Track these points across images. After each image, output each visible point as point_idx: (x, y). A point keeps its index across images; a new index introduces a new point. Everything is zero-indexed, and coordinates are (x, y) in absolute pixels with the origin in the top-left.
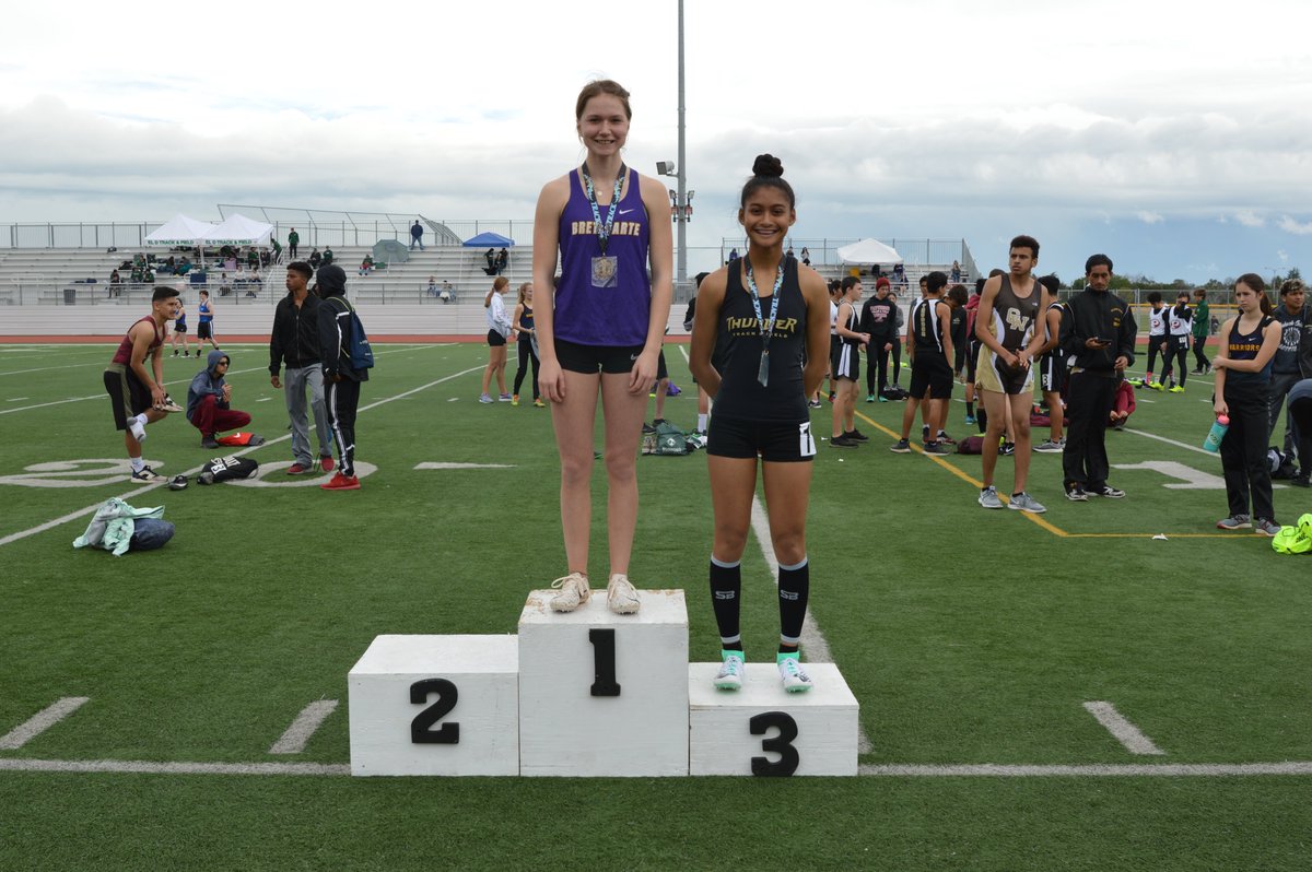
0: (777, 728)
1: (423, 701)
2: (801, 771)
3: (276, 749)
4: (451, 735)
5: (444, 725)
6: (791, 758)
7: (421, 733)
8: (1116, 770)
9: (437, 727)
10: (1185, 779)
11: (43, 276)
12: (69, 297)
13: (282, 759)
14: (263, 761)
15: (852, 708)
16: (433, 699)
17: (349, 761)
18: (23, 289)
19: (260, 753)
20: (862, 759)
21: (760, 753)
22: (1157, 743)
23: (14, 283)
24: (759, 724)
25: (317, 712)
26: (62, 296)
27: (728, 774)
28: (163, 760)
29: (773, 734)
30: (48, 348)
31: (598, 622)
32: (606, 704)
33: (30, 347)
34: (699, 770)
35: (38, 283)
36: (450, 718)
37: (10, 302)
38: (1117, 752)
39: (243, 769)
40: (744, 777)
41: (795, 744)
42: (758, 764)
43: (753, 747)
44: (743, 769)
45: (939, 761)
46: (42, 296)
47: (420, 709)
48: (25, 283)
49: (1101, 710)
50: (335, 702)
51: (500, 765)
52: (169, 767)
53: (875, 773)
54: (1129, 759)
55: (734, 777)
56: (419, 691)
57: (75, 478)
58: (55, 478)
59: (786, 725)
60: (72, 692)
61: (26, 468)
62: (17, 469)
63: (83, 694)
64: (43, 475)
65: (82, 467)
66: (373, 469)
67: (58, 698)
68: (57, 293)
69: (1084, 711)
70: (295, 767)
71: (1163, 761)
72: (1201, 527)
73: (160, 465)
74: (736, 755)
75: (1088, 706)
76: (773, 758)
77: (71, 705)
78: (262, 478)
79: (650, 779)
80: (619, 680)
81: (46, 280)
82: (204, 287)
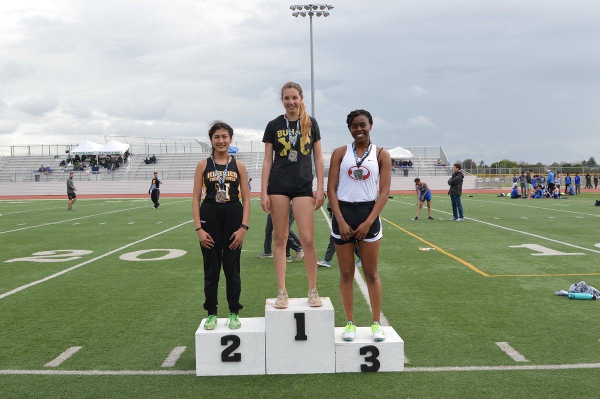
0: (371, 352)
1: (226, 344)
2: (381, 370)
3: (165, 364)
4: (237, 358)
5: (235, 354)
6: (377, 364)
7: (225, 357)
8: (509, 368)
9: (232, 355)
10: (536, 371)
11: (25, 169)
12: (37, 178)
13: (167, 369)
14: (159, 370)
15: (401, 343)
16: (230, 343)
17: (195, 369)
18: (17, 175)
19: (158, 366)
20: (406, 365)
21: (364, 363)
22: (526, 357)
23: (12, 172)
24: (363, 351)
25: (178, 351)
26: (34, 178)
27: (350, 371)
28: (119, 370)
29: (369, 354)
30: (29, 201)
31: (298, 310)
32: (301, 343)
33: (21, 201)
34: (339, 371)
35: (23, 172)
36: (237, 351)
37: (11, 181)
38: (510, 361)
39: (152, 373)
40: (357, 373)
41: (378, 358)
42: (364, 367)
43: (361, 360)
44: (357, 369)
45: (437, 366)
46: (25, 178)
47: (225, 347)
48: (17, 172)
49: (503, 346)
50: (185, 347)
51: (258, 370)
52: (121, 373)
53: (410, 370)
54: (515, 363)
55: (353, 373)
56: (224, 340)
57: (56, 258)
58: (47, 258)
59: (375, 351)
60: (74, 345)
61: (33, 254)
62: (29, 254)
63: (79, 345)
64: (41, 257)
65: (57, 253)
66: (185, 252)
67: (69, 347)
68: (32, 176)
69: (496, 345)
70: (173, 372)
71: (528, 364)
72: (547, 272)
73: (91, 252)
74: (354, 363)
75: (497, 343)
76: (370, 364)
77: (75, 349)
78: (137, 257)
79: (319, 374)
80: (306, 334)
81: (27, 170)
82: (98, 173)
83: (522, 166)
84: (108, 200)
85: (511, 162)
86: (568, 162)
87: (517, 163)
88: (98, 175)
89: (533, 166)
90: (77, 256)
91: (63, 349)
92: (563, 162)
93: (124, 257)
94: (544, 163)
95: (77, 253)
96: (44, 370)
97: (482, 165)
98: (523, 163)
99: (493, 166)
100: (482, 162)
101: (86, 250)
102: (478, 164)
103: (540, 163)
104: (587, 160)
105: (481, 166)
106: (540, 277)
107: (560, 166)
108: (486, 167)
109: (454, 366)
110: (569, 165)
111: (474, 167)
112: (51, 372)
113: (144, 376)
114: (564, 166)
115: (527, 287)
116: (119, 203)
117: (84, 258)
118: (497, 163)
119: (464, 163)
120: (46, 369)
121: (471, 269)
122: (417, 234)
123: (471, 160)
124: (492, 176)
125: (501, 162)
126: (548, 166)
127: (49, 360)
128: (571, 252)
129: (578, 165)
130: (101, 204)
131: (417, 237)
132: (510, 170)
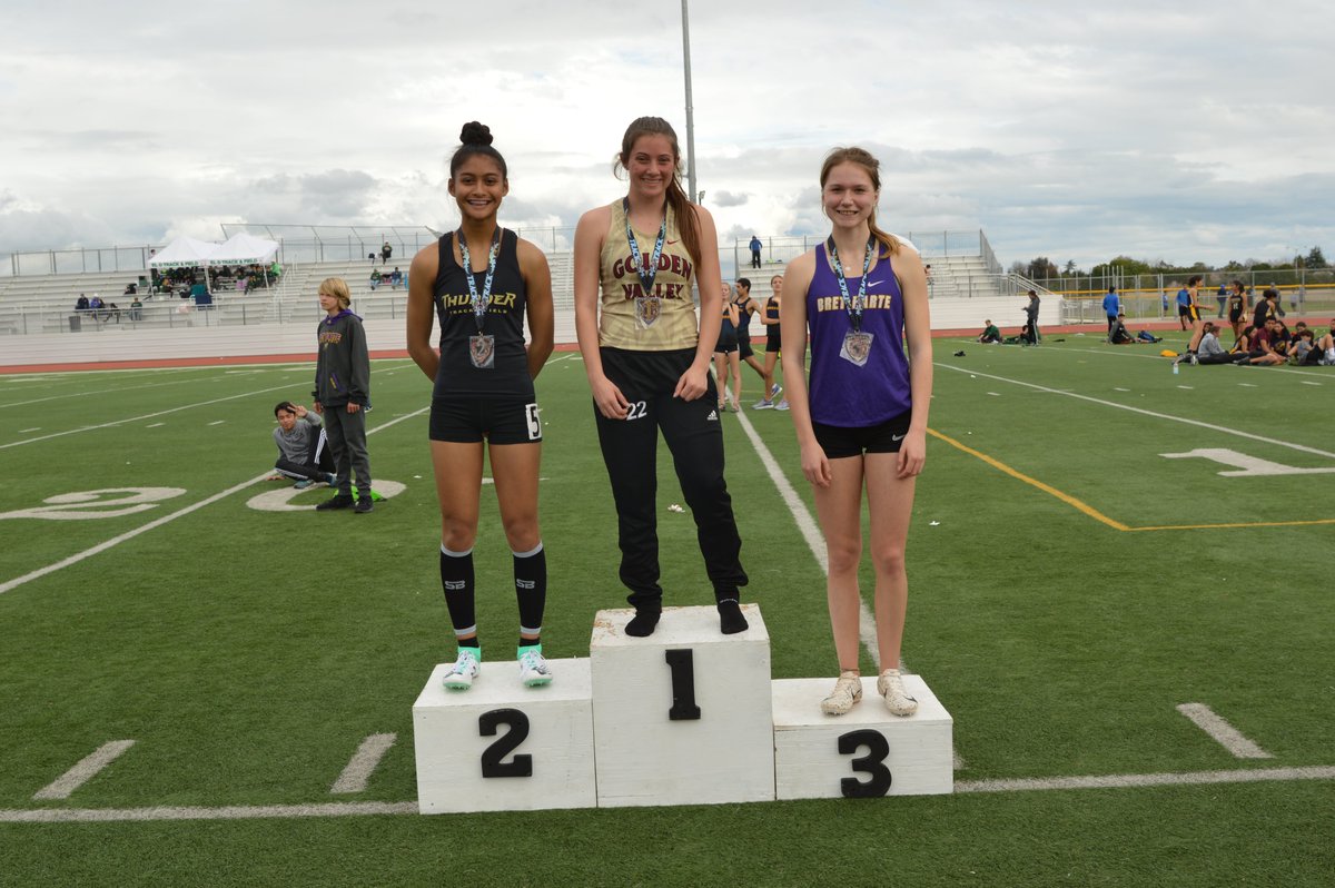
0: (867, 748)
1: (493, 733)
2: (894, 791)
3: (341, 786)
4: (523, 767)
5: (516, 757)
6: (883, 778)
7: (492, 766)
8: (1225, 776)
9: (508, 760)
10: (1298, 784)
11: (47, 304)
12: (75, 325)
13: (344, 798)
14: (325, 801)
15: (945, 722)
16: (503, 730)
17: (417, 799)
18: (27, 318)
19: (321, 794)
20: (959, 775)
21: (850, 774)
22: (1262, 746)
23: (16, 311)
24: (847, 744)
25: (375, 747)
26: (68, 323)
27: (817, 797)
28: (219, 805)
29: (863, 752)
30: (55, 377)
31: (674, 642)
32: (686, 728)
33: (37, 377)
34: (786, 794)
35: (41, 310)
36: (521, 750)
37: (15, 331)
38: (1222, 758)
39: (306, 810)
40: (834, 800)
41: (886, 762)
42: (848, 786)
43: (842, 768)
44: (832, 790)
45: (1036, 775)
46: (47, 324)
47: (489, 741)
48: (26, 311)
49: (1197, 713)
50: (393, 736)
51: (576, 797)
52: (227, 812)
53: (971, 789)
54: (1235, 763)
55: (824, 800)
56: (488, 723)
57: (97, 509)
58: (76, 510)
59: (876, 743)
60: (118, 734)
61: (45, 501)
62: (36, 502)
63: (128, 737)
64: (65, 506)
65: (104, 497)
66: (402, 487)
67: (103, 742)
68: (61, 320)
69: (1179, 714)
70: (359, 806)
71: (1271, 764)
72: (1265, 514)
73: (181, 491)
74: (824, 777)
75: (1181, 707)
76: (864, 778)
77: (118, 747)
78: (290, 502)
79: (735, 805)
80: (698, 703)
81: (50, 307)
82: (211, 308)
83: (1159, 271)
84: (231, 369)
85: (1137, 263)
86: (1263, 260)
87: (1149, 265)
88: (211, 313)
89: (1186, 270)
90: (148, 503)
91: (84, 749)
92: (1251, 260)
93: (257, 503)
94: (1208, 264)
95: (149, 495)
96: (31, 809)
97: (1071, 271)
98: (1162, 263)
99: (1097, 271)
100: (1070, 264)
101: (171, 486)
102: (1061, 269)
103: (1201, 264)
104: (1306, 254)
105: (1067, 272)
106: (1250, 528)
107: (1245, 269)
108: (1081, 274)
109: (1082, 774)
110: (1266, 266)
111: (1053, 272)
112: (47, 815)
113: (282, 824)
114: (1254, 268)
115: (1224, 555)
116: (257, 374)
117: (165, 507)
118: (1105, 265)
119: (1030, 268)
120: (34, 806)
121: (1081, 514)
122: (944, 430)
123: (1046, 261)
124: (1093, 295)
125: (1114, 263)
126: (1218, 270)
127: (46, 781)
128: (1313, 467)
129: (1285, 267)
130: (215, 379)
131: (943, 437)
132: (1138, 279)
